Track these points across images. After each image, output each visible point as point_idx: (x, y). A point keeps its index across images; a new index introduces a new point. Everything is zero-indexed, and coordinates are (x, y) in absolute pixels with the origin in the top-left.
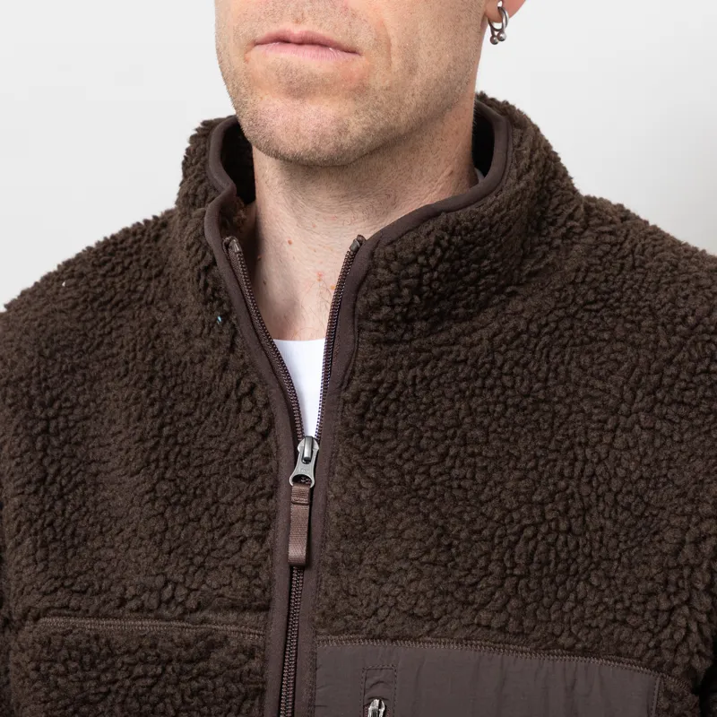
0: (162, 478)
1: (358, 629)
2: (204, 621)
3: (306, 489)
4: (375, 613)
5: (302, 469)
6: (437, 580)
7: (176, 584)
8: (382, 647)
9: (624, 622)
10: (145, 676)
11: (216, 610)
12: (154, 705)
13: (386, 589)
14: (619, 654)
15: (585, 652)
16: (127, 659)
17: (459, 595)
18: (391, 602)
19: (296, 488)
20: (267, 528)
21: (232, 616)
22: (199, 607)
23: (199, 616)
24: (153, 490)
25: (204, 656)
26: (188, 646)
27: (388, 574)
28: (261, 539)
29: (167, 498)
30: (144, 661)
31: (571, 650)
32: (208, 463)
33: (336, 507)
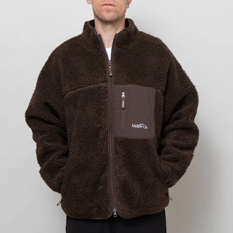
0: (90, 68)
1: (120, 84)
2: (99, 84)
3: (111, 67)
4: (122, 81)
5: (109, 64)
6: (130, 77)
7: (95, 80)
8: (124, 86)
9: (153, 83)
10: (92, 92)
11: (100, 83)
12: (93, 96)
13: (123, 78)
14: (152, 87)
15: (148, 86)
16: (89, 90)
17: (133, 79)
18: (124, 80)
19: (110, 67)
20: (106, 72)
21: (103, 83)
22: (98, 83)
23: (98, 84)
24: (89, 69)
25: (100, 89)
26: (97, 88)
27: (123, 76)
28: (105, 73)
29: (91, 70)
30: (91, 90)
31: (146, 86)
32: (96, 65)
33: (115, 69)
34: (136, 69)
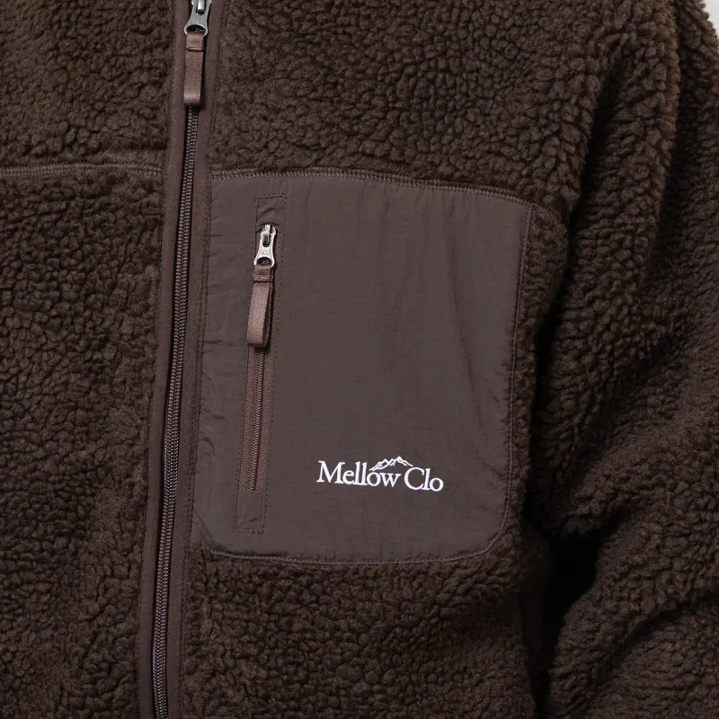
0: (64, 37)
1: (250, 162)
2: (105, 161)
3: (200, 38)
4: (266, 147)
5: (195, 20)
6: (325, 113)
7: (78, 128)
8: (272, 179)
9: (499, 154)
10: (48, 213)
11: (117, 149)
12: (59, 239)
13: (276, 125)
14: (493, 183)
15: (464, 181)
16: (32, 198)
17: (345, 126)
18: (280, 135)
19: (191, 37)
20: (164, 75)
21: (131, 155)
22: (101, 148)
23: (100, 156)
24: (56, 48)
25: (106, 191)
26: (90, 182)
27: (277, 111)
28: (157, 84)
29: (68, 54)
30: (49, 199)
31: (448, 179)
33: (228, 53)
34: (374, 60)
